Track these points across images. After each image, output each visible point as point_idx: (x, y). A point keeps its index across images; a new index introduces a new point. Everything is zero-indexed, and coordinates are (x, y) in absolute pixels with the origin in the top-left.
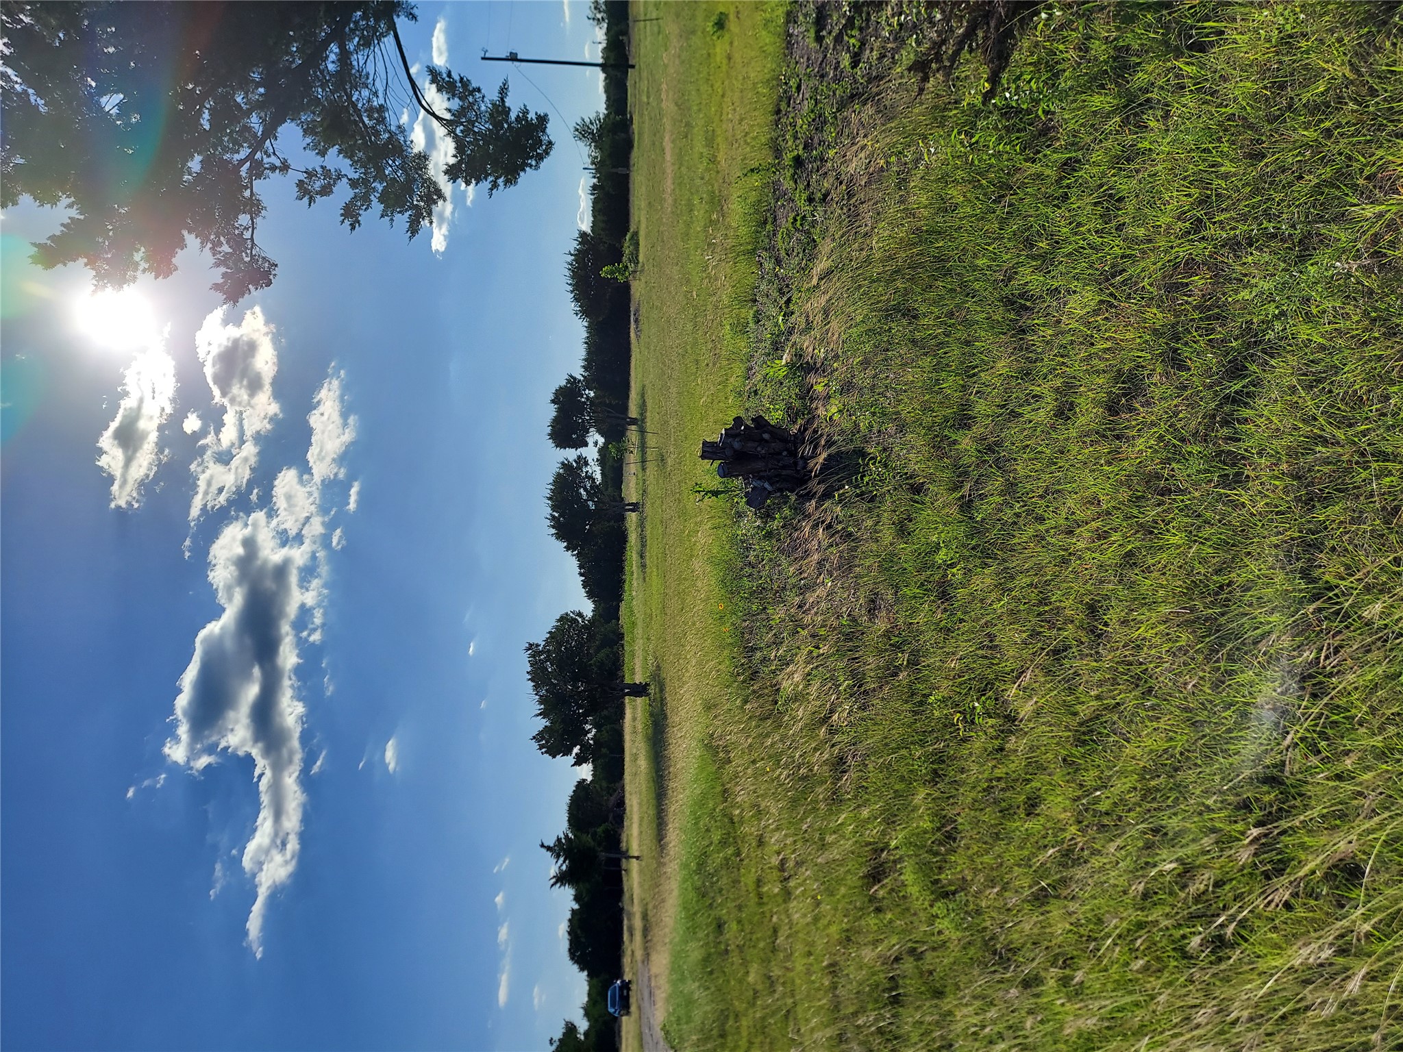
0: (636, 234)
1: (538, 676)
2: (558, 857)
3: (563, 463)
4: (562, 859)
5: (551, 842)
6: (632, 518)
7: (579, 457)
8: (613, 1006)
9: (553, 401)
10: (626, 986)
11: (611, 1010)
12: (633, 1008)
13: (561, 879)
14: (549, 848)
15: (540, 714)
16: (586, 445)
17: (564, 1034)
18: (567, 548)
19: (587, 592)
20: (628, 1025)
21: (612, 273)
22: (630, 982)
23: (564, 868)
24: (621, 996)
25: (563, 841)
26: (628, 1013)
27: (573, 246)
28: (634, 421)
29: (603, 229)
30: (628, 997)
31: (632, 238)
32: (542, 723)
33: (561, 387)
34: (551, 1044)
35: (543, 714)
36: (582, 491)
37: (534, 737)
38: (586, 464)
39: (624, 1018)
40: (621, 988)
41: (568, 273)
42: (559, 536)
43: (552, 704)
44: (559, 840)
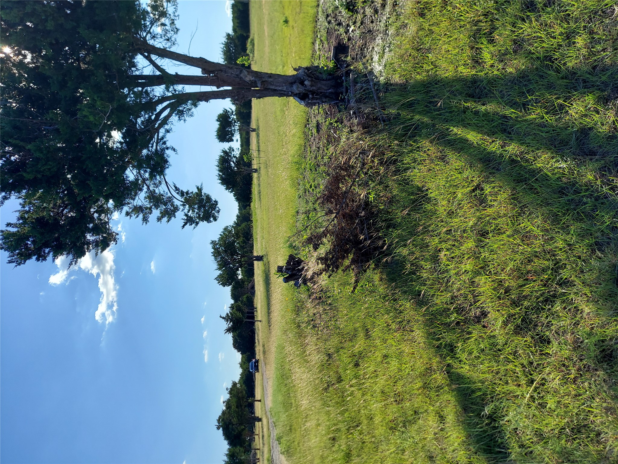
0: (253, 40)
1: (216, 253)
2: (227, 321)
3: (223, 151)
4: (229, 323)
5: (224, 315)
6: (255, 175)
7: (230, 148)
8: (252, 369)
9: (217, 120)
10: (257, 361)
11: (251, 371)
12: (260, 370)
13: (229, 330)
14: (223, 318)
15: (218, 269)
16: (232, 140)
17: (232, 386)
18: (226, 189)
19: (236, 199)
20: (258, 376)
21: (242, 61)
22: (258, 360)
23: (230, 326)
24: (255, 366)
25: (229, 315)
26: (258, 372)
27: (224, 40)
28: (254, 130)
29: (237, 27)
30: (258, 366)
31: (251, 42)
32: (219, 272)
33: (221, 114)
34: (227, 390)
35: (219, 269)
36: (232, 163)
37: (216, 279)
38: (233, 150)
39: (257, 374)
40: (255, 363)
41: (222, 53)
42: (222, 184)
43: (223, 264)
44: (227, 314)
